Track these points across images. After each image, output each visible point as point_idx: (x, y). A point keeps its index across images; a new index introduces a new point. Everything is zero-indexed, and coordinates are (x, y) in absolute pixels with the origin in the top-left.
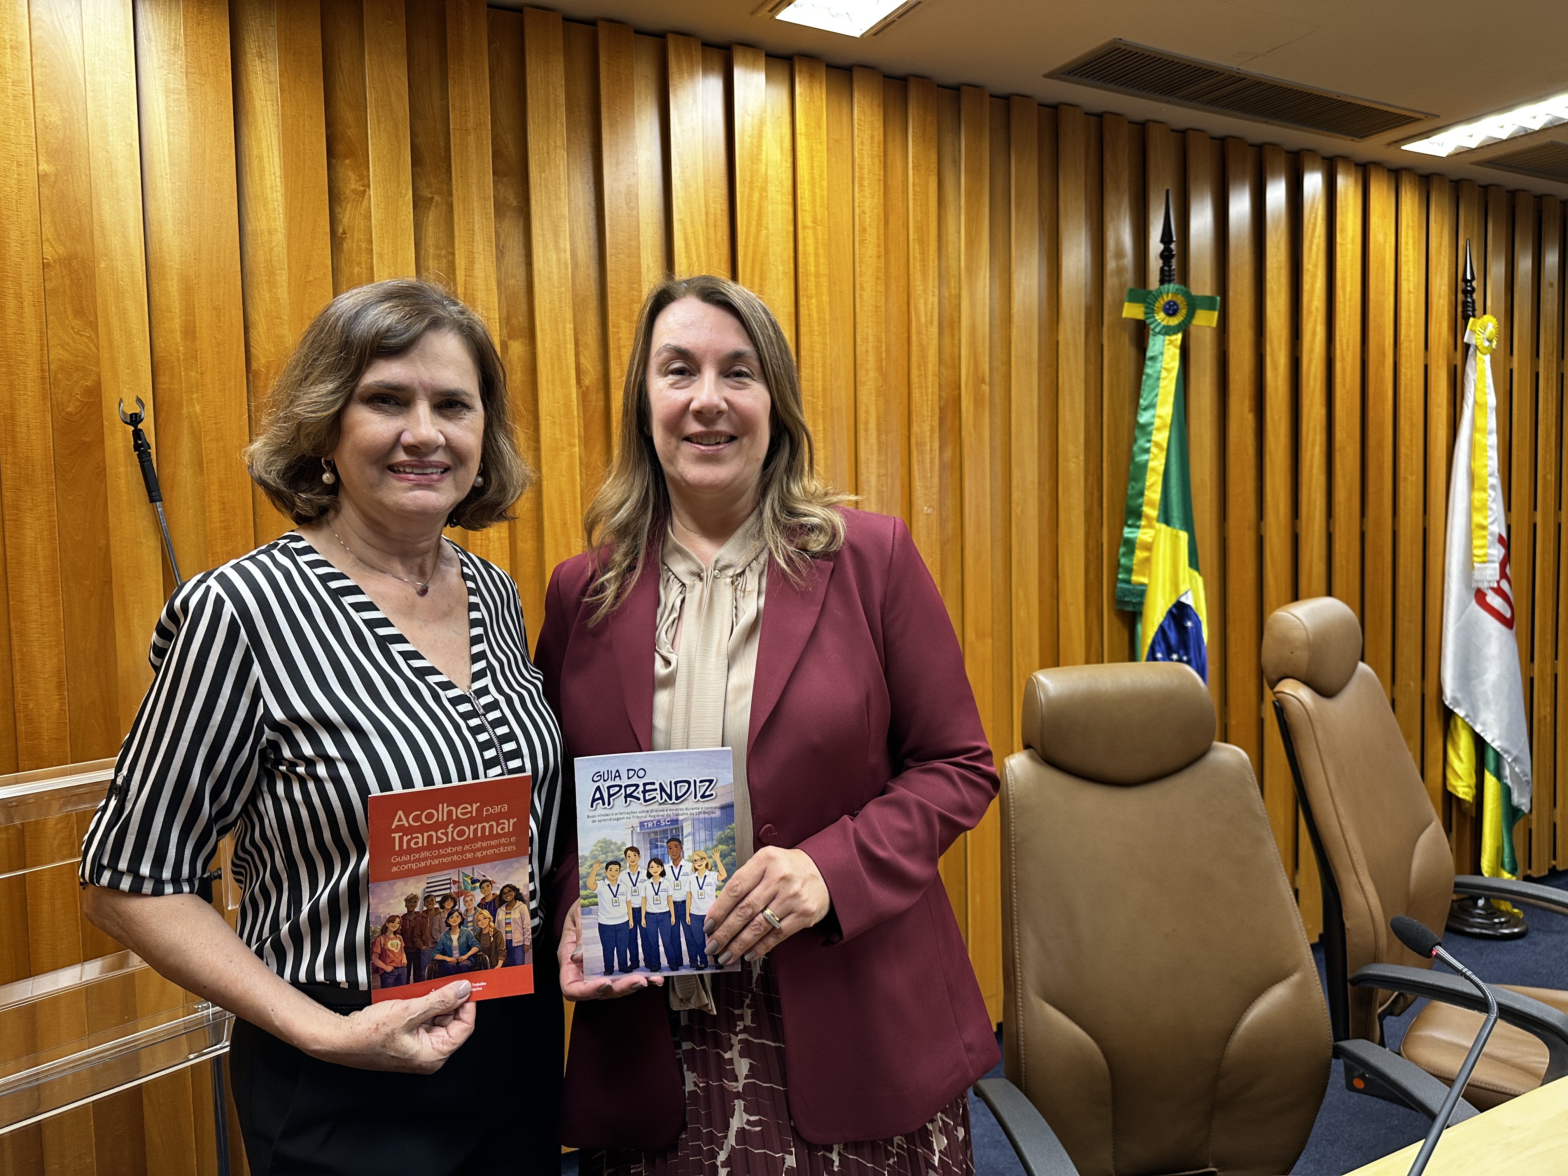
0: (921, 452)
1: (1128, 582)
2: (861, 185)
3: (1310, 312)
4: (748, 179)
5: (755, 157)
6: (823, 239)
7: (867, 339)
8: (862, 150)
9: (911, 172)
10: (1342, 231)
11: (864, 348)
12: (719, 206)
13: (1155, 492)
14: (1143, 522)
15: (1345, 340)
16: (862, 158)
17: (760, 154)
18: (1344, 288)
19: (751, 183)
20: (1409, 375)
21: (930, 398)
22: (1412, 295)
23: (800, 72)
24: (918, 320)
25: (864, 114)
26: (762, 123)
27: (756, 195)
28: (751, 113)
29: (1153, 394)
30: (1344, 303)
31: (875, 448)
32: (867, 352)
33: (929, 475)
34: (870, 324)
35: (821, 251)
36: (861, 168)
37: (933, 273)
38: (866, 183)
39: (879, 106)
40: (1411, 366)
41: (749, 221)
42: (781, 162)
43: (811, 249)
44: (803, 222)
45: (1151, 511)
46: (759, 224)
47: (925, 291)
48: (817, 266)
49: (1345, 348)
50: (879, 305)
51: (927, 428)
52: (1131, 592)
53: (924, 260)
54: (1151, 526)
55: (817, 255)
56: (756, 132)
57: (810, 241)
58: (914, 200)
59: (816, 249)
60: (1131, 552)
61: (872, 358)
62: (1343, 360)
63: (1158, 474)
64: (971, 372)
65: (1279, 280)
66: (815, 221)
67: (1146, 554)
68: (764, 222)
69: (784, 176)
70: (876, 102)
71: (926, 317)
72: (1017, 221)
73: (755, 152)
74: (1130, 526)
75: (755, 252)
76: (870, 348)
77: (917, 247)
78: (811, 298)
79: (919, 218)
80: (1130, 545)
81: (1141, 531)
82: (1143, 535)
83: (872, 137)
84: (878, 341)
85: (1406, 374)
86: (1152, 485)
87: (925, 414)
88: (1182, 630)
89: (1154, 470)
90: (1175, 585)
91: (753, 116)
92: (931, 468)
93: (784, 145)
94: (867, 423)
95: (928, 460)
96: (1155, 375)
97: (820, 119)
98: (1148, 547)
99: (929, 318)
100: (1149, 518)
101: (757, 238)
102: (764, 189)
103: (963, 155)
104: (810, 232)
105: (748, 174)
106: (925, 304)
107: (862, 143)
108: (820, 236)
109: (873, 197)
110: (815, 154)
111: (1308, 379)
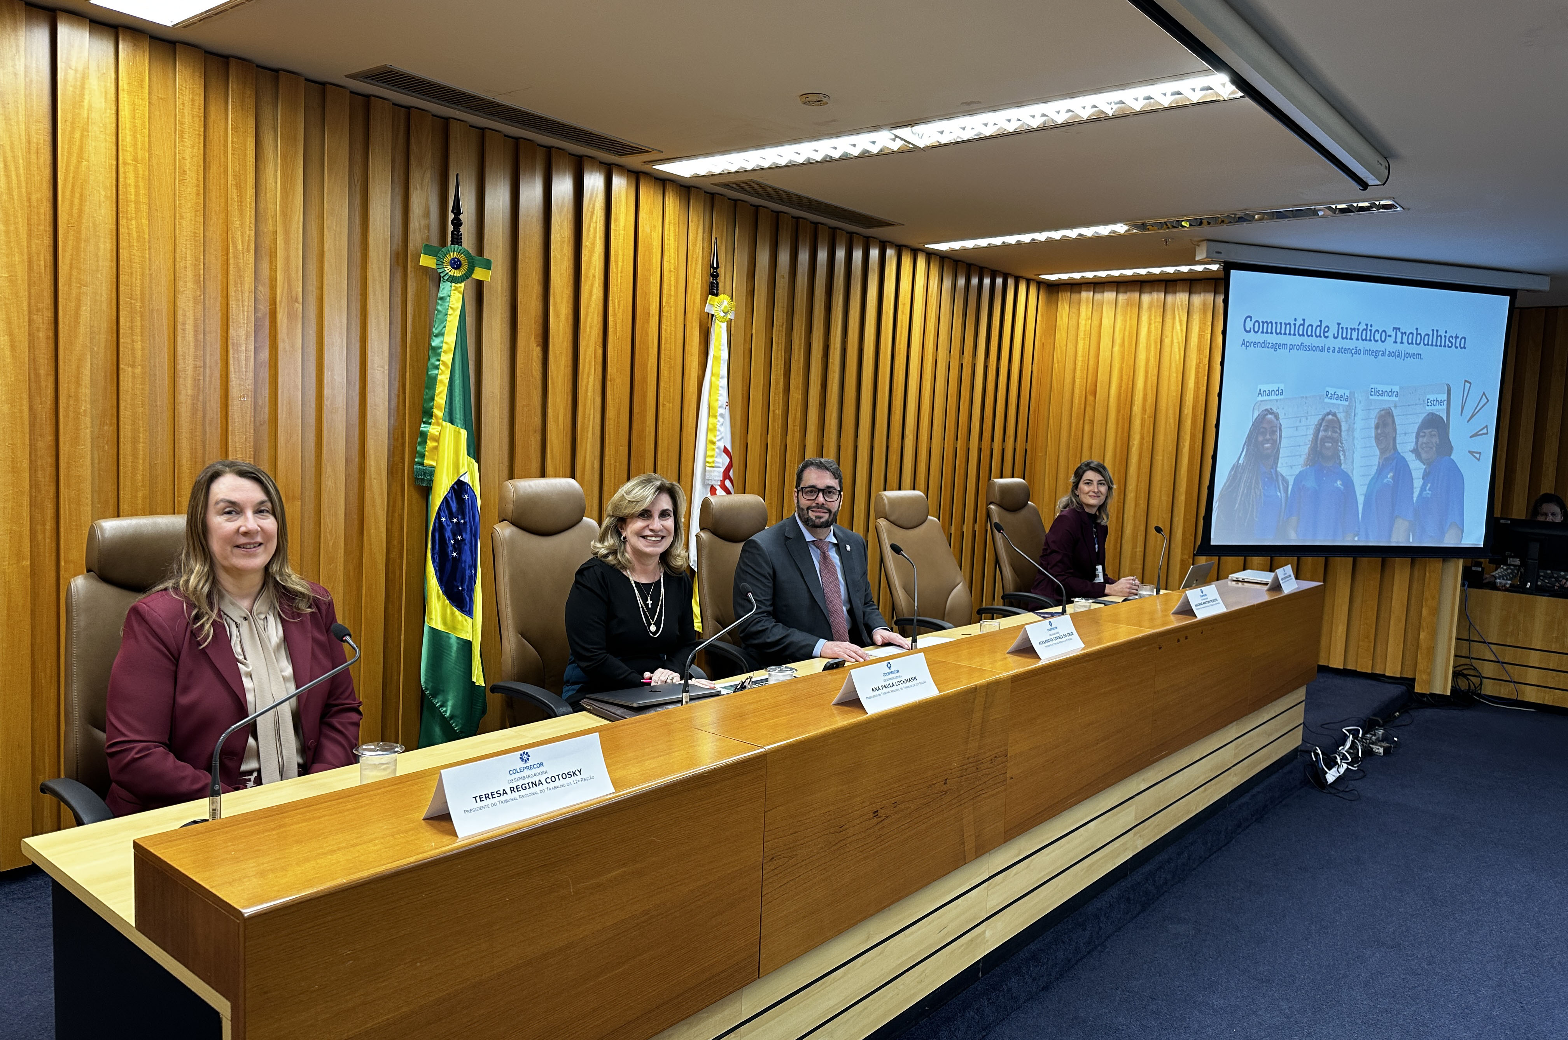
0: (237, 351)
1: (422, 464)
2: (182, 137)
3: (587, 277)
4: (70, 120)
5: (78, 102)
6: (144, 175)
7: (186, 258)
8: (183, 109)
9: (230, 132)
10: (616, 220)
11: (182, 264)
12: (42, 137)
13: (441, 398)
14: (433, 421)
15: (616, 301)
16: (183, 116)
17: (83, 102)
18: (616, 262)
19: (73, 123)
20: (669, 331)
21: (246, 309)
22: (672, 274)
23: (124, 40)
24: (236, 248)
25: (186, 81)
26: (84, 77)
27: (77, 134)
28: (73, 68)
29: (442, 325)
30: (617, 274)
31: (192, 344)
32: (185, 267)
33: (244, 370)
34: (189, 246)
35: (141, 184)
36: (182, 124)
37: (249, 213)
38: (186, 136)
39: (200, 77)
40: (671, 324)
41: (70, 153)
42: (106, 109)
43: (131, 181)
44: (124, 159)
45: (438, 413)
46: (80, 157)
47: (242, 225)
48: (137, 194)
49: (617, 307)
50: (197, 232)
51: (242, 333)
52: (424, 473)
53: (241, 201)
54: (438, 424)
55: (137, 187)
56: (78, 83)
57: (131, 176)
58: (233, 154)
59: (137, 182)
60: (424, 442)
61: (190, 274)
62: (615, 315)
63: (445, 385)
64: (285, 292)
65: (562, 250)
66: (135, 160)
67: (435, 444)
68: (85, 156)
69: (108, 121)
70: (197, 74)
71: (242, 244)
72: (329, 182)
73: (77, 99)
74: (425, 423)
75: (75, 178)
76: (188, 265)
77: (235, 191)
78: (131, 220)
79: (237, 169)
80: (424, 436)
81: (432, 427)
82: (433, 430)
83: (193, 100)
84: (196, 261)
85: (666, 330)
86: (440, 393)
87: (242, 321)
88: (461, 501)
89: (441, 382)
90: (457, 467)
91: (76, 71)
92: (246, 365)
93: (108, 96)
94: (184, 324)
95: (243, 358)
96: (444, 311)
97: (142, 80)
98: (437, 439)
99: (246, 247)
100: (436, 417)
101: (77, 168)
102: (85, 130)
103: (279, 125)
104: (131, 168)
105: (70, 116)
106: (242, 236)
107: (183, 104)
108: (141, 172)
109: (193, 147)
110: (137, 107)
111: (585, 327)
